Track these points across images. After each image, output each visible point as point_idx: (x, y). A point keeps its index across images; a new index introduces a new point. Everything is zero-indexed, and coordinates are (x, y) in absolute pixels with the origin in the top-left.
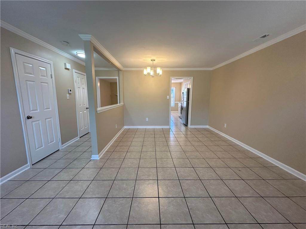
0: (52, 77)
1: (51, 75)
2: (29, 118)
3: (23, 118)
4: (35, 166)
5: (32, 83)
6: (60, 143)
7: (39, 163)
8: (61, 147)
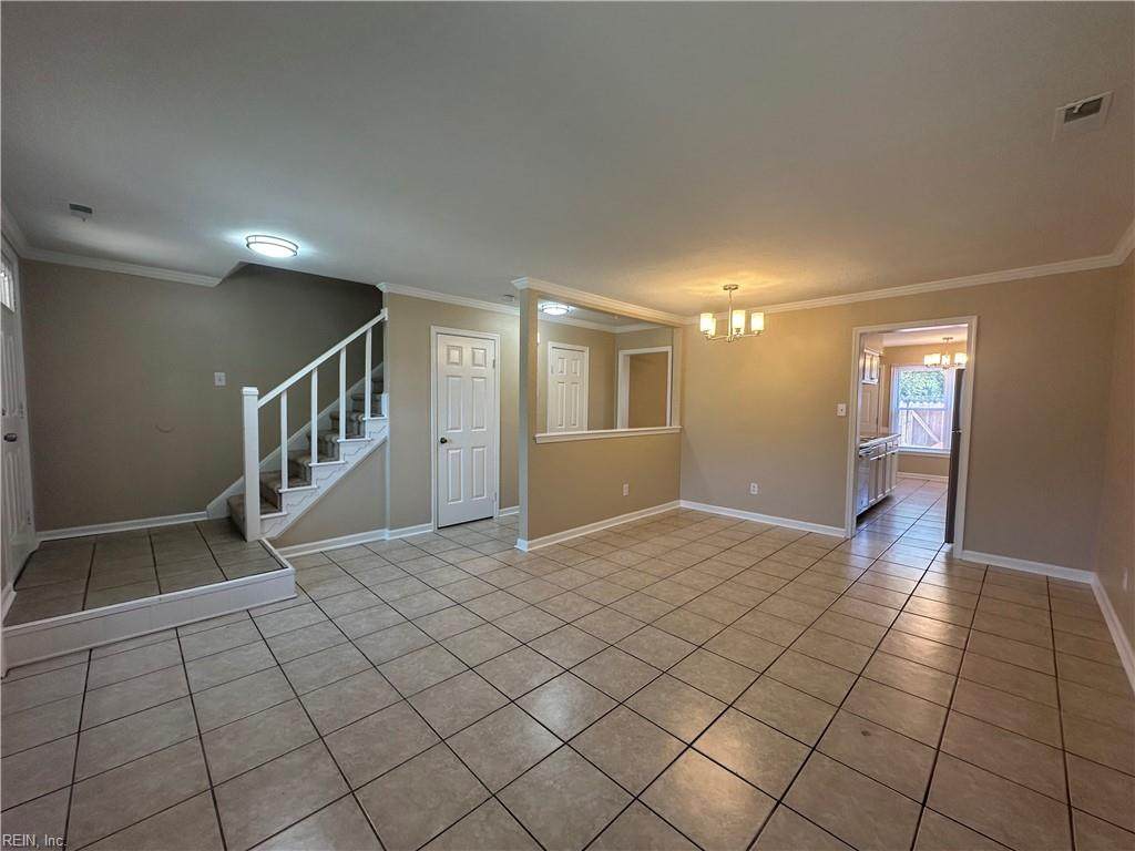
0: (494, 366)
1: (494, 361)
2: (443, 441)
3: (434, 440)
4: (442, 533)
5: (457, 379)
6: (497, 503)
7: (451, 530)
8: (496, 512)
